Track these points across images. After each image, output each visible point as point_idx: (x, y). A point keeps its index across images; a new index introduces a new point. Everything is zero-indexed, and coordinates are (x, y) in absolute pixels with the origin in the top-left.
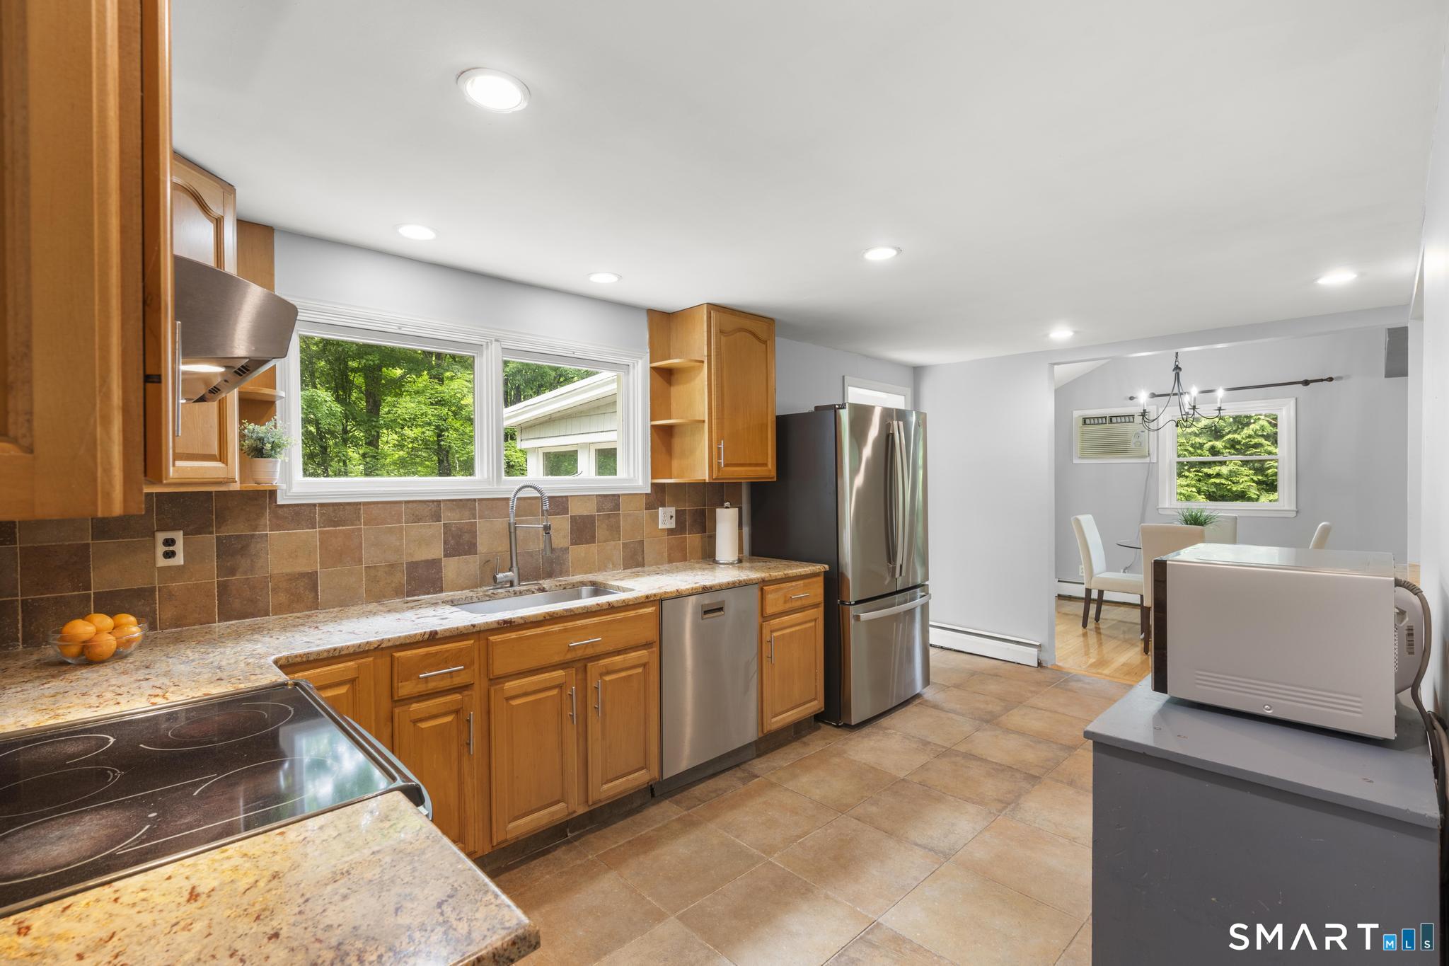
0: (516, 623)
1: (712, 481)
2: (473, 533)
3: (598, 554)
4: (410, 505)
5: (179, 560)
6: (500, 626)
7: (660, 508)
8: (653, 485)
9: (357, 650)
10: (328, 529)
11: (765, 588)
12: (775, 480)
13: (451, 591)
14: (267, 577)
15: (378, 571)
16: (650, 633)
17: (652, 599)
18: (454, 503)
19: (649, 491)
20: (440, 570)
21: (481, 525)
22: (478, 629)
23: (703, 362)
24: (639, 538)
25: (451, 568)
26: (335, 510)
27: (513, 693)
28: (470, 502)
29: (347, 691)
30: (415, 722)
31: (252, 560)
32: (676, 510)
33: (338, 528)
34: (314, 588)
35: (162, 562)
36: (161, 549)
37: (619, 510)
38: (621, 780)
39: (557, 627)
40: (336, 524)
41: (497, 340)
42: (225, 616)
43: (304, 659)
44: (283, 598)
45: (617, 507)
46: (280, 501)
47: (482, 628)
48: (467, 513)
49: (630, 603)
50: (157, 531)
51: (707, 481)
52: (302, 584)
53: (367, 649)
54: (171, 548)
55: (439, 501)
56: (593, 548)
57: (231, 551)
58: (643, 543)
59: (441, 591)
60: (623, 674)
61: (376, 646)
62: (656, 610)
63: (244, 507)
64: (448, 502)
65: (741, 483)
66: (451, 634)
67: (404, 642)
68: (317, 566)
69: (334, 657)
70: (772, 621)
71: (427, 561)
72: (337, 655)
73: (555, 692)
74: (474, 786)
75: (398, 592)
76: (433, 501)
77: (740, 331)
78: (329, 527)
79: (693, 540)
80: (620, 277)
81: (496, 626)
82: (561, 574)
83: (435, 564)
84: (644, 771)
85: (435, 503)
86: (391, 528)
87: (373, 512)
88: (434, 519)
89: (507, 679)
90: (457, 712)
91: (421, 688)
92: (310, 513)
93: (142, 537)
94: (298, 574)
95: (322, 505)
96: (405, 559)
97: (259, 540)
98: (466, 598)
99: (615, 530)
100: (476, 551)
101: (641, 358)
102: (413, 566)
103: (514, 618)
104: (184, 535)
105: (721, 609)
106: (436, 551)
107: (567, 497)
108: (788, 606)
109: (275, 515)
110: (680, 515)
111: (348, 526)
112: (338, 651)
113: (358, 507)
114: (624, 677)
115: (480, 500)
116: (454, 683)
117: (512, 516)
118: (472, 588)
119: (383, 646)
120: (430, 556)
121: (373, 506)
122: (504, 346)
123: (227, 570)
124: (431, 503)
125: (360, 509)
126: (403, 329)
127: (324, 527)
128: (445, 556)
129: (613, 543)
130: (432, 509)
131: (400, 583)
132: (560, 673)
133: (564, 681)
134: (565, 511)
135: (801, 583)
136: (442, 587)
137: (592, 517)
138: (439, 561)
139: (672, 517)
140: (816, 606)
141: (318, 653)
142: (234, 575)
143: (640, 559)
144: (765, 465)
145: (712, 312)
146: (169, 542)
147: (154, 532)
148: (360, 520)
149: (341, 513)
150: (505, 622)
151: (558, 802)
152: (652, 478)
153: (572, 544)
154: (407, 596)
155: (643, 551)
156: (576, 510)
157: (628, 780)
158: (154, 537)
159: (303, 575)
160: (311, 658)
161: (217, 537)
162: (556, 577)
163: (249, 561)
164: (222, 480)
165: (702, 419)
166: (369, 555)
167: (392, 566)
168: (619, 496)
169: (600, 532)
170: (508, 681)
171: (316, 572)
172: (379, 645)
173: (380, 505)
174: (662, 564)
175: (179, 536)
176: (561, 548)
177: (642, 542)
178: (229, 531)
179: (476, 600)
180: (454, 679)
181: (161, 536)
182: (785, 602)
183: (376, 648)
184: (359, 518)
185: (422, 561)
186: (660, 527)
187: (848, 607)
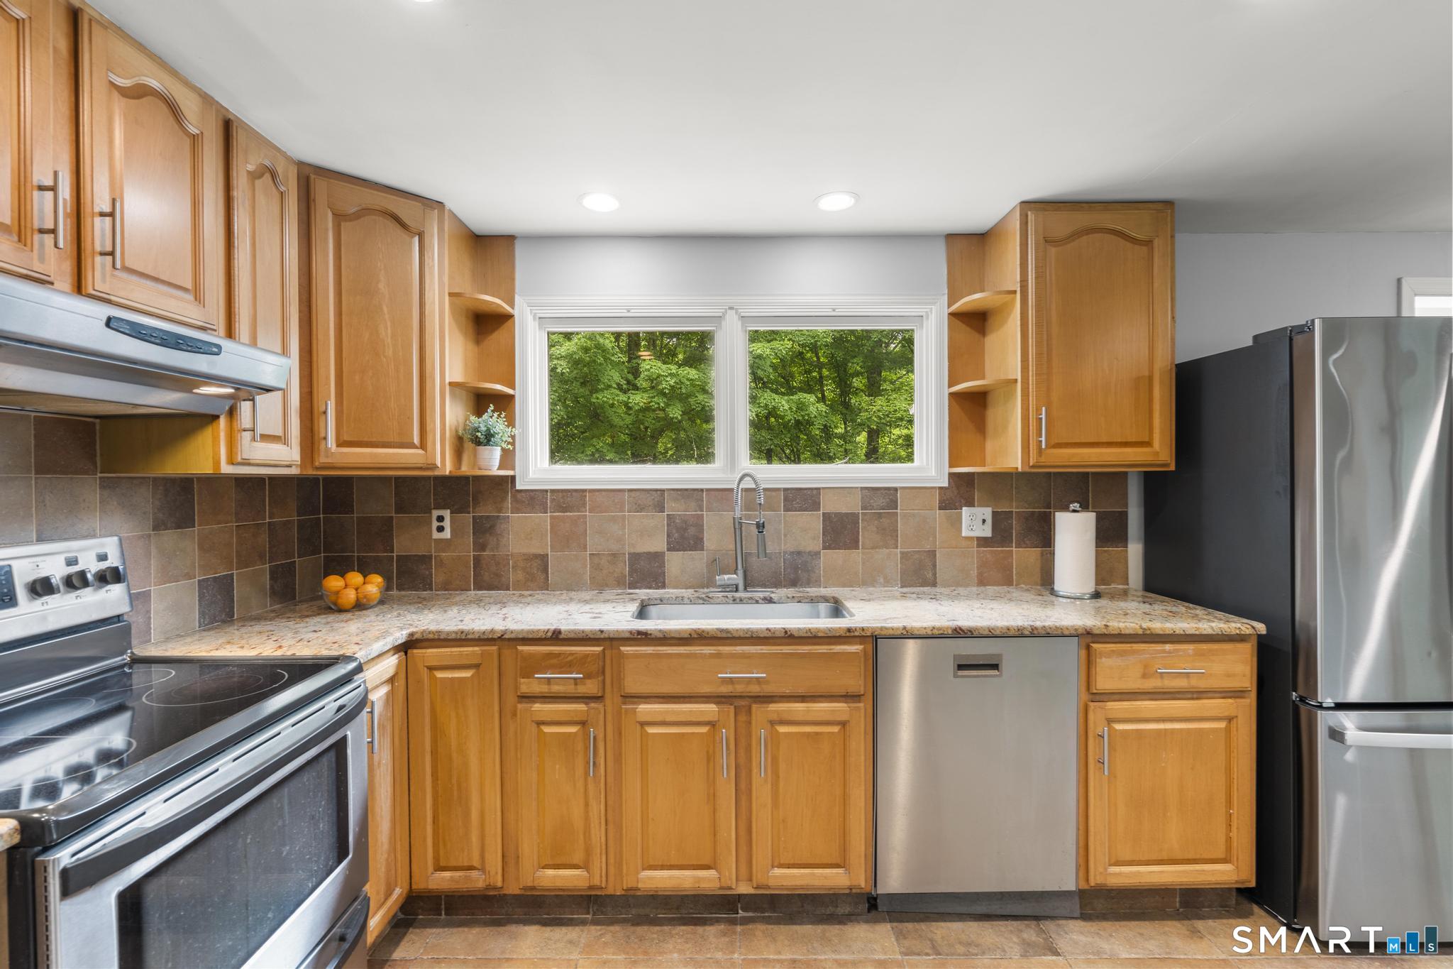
0: (653, 636)
1: (1027, 470)
2: (700, 528)
3: (863, 563)
4: (633, 494)
5: (447, 534)
6: (632, 637)
7: (964, 508)
8: (951, 475)
9: (482, 637)
10: (558, 514)
11: (1095, 646)
12: (1172, 468)
13: (674, 588)
14: (508, 555)
15: (601, 559)
16: (855, 681)
17: (857, 634)
18: (679, 493)
19: (946, 484)
20: (662, 565)
21: (709, 519)
22: (606, 636)
23: (1015, 292)
24: (928, 547)
25: (675, 563)
26: (563, 497)
27: (648, 719)
28: (696, 492)
29: (472, 675)
30: (540, 723)
31: (497, 539)
32: (993, 512)
33: (566, 514)
34: (545, 570)
35: (436, 535)
36: (435, 524)
37: (897, 509)
38: (803, 871)
39: (707, 650)
40: (564, 510)
41: (731, 308)
42: (479, 587)
43: (436, 637)
44: (520, 575)
45: (894, 504)
46: (518, 487)
47: (612, 636)
48: (693, 505)
49: (820, 635)
50: (434, 509)
51: (1020, 470)
52: (536, 564)
53: (491, 637)
54: (441, 524)
55: (663, 491)
56: (856, 556)
57: (485, 530)
58: (935, 555)
59: (664, 587)
60: (808, 729)
61: (499, 635)
62: (865, 650)
63: (492, 491)
64: (672, 492)
65: (1126, 473)
66: (576, 637)
67: (526, 636)
68: (547, 549)
69: (460, 640)
70: (1109, 703)
71: (649, 553)
72: (464, 637)
73: (704, 730)
74: (600, 811)
75: (619, 583)
76: (656, 490)
77: (1087, 234)
78: (558, 512)
79: (1023, 556)
80: (856, 196)
81: (627, 635)
82: (808, 583)
83: (657, 557)
84: (841, 871)
85: (659, 492)
86: (614, 516)
87: (598, 499)
88: (657, 509)
89: (643, 700)
90: (583, 723)
91: (544, 689)
92: (543, 497)
93: (424, 513)
94: (533, 555)
95: (553, 491)
96: (628, 549)
97: (503, 521)
98: (676, 597)
99: (889, 535)
100: (703, 546)
101: (934, 304)
102: (635, 557)
103: (651, 630)
104: (451, 513)
105: (995, 667)
106: (658, 543)
107: (818, 489)
108: (1150, 684)
109: (515, 500)
110: (999, 521)
111: (575, 512)
112: (464, 634)
113: (585, 494)
114: (809, 733)
115: (708, 490)
116: (579, 691)
117: (738, 509)
118: (698, 587)
119: (506, 636)
120: (652, 549)
121: (597, 493)
122: (743, 314)
123: (481, 547)
124: (654, 492)
125: (586, 496)
126: (633, 311)
127: (554, 512)
128: (669, 550)
129: (885, 551)
130: (656, 499)
131: (622, 573)
132: (712, 707)
133: (717, 720)
134: (815, 506)
135: (1190, 648)
136: (664, 583)
137: (855, 516)
138: (663, 554)
139: (984, 521)
140: (1238, 694)
141: (448, 633)
142: (484, 551)
143: (930, 575)
144: (1148, 444)
145: (1029, 213)
146: (441, 519)
147: (431, 509)
148: (585, 507)
149: (569, 499)
150: (639, 633)
151: (707, 867)
152: (951, 466)
153: (824, 548)
154: (630, 588)
155: (935, 566)
156: (830, 505)
157: (813, 874)
158: (431, 513)
159: (536, 556)
160: (442, 637)
161: (473, 516)
162: (802, 586)
163: (495, 539)
164: (422, 465)
165: (1011, 377)
166: (594, 543)
167: (614, 555)
168: (896, 489)
169: (866, 534)
170: (645, 703)
171: (547, 555)
172: (502, 635)
173: (603, 493)
174: (967, 586)
175: (447, 514)
176: (810, 552)
177: (932, 554)
178: (481, 512)
179: (686, 601)
180: (578, 687)
181: (436, 513)
182: (1144, 676)
183: (499, 638)
184: (584, 505)
185: (644, 553)
186: (963, 534)
187: (1314, 710)
